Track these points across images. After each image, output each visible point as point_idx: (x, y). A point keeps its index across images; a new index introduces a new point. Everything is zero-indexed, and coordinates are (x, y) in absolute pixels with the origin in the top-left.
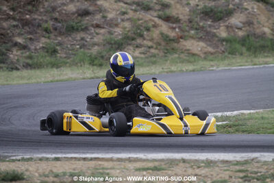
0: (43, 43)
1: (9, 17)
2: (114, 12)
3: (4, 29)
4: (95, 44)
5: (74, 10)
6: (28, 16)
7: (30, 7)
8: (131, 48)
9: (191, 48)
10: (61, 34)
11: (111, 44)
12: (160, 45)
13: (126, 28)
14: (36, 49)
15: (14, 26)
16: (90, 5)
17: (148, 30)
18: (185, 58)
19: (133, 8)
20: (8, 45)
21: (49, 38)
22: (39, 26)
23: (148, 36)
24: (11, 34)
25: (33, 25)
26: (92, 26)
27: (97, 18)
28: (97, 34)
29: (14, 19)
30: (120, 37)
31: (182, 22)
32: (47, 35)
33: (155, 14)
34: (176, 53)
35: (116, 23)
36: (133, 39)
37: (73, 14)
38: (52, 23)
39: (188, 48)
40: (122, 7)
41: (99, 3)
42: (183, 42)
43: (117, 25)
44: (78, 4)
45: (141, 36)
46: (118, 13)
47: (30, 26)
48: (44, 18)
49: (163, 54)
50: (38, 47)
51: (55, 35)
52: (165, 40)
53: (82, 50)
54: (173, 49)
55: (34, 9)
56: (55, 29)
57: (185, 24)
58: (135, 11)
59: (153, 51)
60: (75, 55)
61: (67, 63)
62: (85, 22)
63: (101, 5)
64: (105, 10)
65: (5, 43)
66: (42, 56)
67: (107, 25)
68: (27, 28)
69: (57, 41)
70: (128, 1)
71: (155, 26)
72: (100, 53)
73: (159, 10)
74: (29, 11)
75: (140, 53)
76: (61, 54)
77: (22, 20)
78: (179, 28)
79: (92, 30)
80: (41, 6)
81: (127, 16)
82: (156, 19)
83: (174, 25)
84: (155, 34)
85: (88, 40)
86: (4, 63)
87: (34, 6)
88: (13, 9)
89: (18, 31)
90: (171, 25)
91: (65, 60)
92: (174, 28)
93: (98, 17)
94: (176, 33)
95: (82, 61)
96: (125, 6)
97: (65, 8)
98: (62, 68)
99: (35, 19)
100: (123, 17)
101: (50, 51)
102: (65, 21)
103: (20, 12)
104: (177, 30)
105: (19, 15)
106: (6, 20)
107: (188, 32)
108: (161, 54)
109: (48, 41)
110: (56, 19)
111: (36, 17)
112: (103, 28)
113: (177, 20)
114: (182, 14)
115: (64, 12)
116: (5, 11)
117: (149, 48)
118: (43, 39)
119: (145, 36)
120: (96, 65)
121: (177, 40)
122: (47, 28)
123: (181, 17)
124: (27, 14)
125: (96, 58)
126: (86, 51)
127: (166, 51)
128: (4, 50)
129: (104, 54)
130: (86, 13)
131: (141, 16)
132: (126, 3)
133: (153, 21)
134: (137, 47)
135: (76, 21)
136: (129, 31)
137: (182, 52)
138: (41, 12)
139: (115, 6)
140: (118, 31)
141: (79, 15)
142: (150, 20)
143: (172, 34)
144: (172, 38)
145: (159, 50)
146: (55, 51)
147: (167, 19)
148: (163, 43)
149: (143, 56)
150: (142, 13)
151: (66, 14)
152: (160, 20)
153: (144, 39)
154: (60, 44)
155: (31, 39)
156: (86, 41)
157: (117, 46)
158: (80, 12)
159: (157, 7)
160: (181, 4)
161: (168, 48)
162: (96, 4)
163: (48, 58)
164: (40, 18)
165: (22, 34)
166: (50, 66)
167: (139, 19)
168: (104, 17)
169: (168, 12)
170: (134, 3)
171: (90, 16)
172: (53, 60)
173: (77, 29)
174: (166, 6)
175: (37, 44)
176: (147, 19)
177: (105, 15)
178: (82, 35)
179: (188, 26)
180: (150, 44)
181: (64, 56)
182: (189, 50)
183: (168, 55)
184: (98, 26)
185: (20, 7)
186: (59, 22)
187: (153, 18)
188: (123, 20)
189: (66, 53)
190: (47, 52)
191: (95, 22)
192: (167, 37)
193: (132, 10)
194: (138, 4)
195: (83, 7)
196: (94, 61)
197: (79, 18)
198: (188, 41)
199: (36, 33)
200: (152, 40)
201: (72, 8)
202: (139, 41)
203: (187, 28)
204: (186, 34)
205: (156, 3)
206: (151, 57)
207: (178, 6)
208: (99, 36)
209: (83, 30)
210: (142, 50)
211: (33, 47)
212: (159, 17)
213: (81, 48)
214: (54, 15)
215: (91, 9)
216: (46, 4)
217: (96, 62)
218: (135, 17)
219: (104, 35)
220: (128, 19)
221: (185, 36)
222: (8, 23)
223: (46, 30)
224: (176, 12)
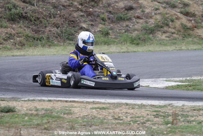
0: (100, 28)
1: (78, 10)
2: (150, 8)
3: (74, 18)
4: (135, 30)
5: (123, 6)
6: (91, 9)
7: (93, 3)
8: (160, 33)
9: (202, 34)
10: (113, 22)
11: (146, 30)
12: (180, 31)
13: (157, 19)
14: (95, 32)
15: (81, 16)
16: (134, 3)
17: (172, 21)
18: (197, 41)
19: (164, 6)
20: (76, 28)
21: (104, 24)
22: (98, 16)
23: (172, 25)
24: (78, 21)
25: (94, 16)
26: (134, 17)
27: (138, 12)
28: (138, 23)
29: (82, 11)
30: (153, 25)
31: (197, 16)
32: (103, 23)
33: (179, 10)
34: (191, 37)
35: (150, 15)
36: (162, 27)
37: (122, 9)
38: (107, 14)
39: (199, 34)
40: (156, 5)
41: (140, 2)
42: (196, 30)
43: (151, 17)
44: (126, 2)
45: (167, 25)
46: (153, 8)
47: (92, 16)
48: (102, 11)
49: (182, 38)
50: (96, 31)
51: (109, 23)
52: (184, 28)
53: (126, 33)
54: (189, 35)
55: (96, 5)
56: (109, 19)
57: (199, 18)
58: (165, 8)
59: (175, 35)
60: (121, 36)
61: (115, 42)
62: (131, 14)
63: (142, 3)
64: (144, 7)
65: (74, 27)
66: (99, 37)
67: (144, 17)
68: (90, 17)
69: (109, 27)
70: (161, 1)
71: (178, 19)
72: (138, 36)
73: (182, 8)
74: (92, 6)
75: (166, 37)
76: (112, 36)
77: (87, 12)
78: (195, 20)
79: (134, 20)
80: (101, 3)
81: (158, 11)
82: (179, 14)
83: (191, 19)
84: (177, 24)
85: (131, 26)
86: (72, 40)
87: (96, 2)
88: (81, 4)
89: (83, 19)
90: (189, 18)
91: (114, 39)
92: (191, 21)
93: (139, 11)
94: (192, 24)
95: (125, 41)
96: (158, 4)
97: (117, 4)
98: (112, 45)
99: (96, 12)
100: (156, 12)
101: (104, 33)
102: (116, 13)
103: (86, 6)
104: (193, 22)
105: (85, 8)
106: (76, 11)
107: (201, 23)
108: (181, 38)
109: (104, 26)
110: (110, 12)
111: (97, 10)
112: (142, 19)
113: (194, 15)
114: (197, 11)
115: (116, 7)
116: (76, 5)
117: (173, 33)
118: (100, 25)
119: (170, 25)
120: (135, 44)
121: (192, 29)
122: (103, 18)
123: (196, 13)
124: (91, 8)
125: (135, 39)
126: (129, 34)
127: (184, 36)
128: (73, 32)
129: (140, 37)
130: (130, 8)
131: (168, 12)
132: (159, 2)
133: (177, 15)
134: (164, 32)
135: (123, 13)
136: (159, 21)
137: (195, 37)
138: (100, 7)
139: (151, 4)
140: (152, 21)
141: (126, 10)
142: (175, 14)
143: (189, 25)
144: (189, 27)
145: (179, 35)
146: (107, 34)
147: (187, 14)
148: (182, 31)
149: (167, 39)
150: (170, 9)
151: (117, 9)
152: (182, 15)
153: (169, 27)
154: (111, 29)
155: (92, 25)
156: (130, 28)
157: (150, 31)
158: (127, 8)
159: (180, 6)
160: (197, 4)
161: (186, 34)
162: (138, 3)
163: (102, 38)
164: (99, 11)
165: (86, 21)
166: (103, 44)
167: (167, 14)
168: (143, 11)
169: (187, 9)
170: (164, 2)
171: (133, 11)
172: (106, 39)
173: (124, 19)
174: (186, 5)
175: (96, 28)
176: (172, 14)
177: (144, 10)
178: (127, 23)
179: (201, 19)
180: (173, 31)
181: (114, 37)
182: (200, 36)
183: (185, 38)
184: (138, 17)
185: (86, 3)
186: (112, 14)
187: (177, 13)
188: (156, 14)
189: (115, 35)
190: (102, 34)
191: (136, 14)
192: (185, 26)
193: (162, 7)
194: (167, 3)
195: (129, 4)
196: (133, 41)
197: (126, 11)
198: (200, 29)
199: (96, 21)
200: (175, 28)
201: (121, 5)
202: (166, 28)
203: (200, 21)
204: (199, 24)
205: (180, 3)
206: (173, 39)
207: (195, 5)
208: (139, 24)
209: (127, 20)
210: (167, 34)
211: (93, 31)
212: (181, 13)
213: (125, 32)
214: (109, 9)
215: (134, 5)
216: (104, 1)
217: (135, 42)
218: (165, 12)
219: (142, 24)
220: (159, 14)
221: (198, 26)
222: (77, 13)
223: (103, 19)
224: (193, 9)
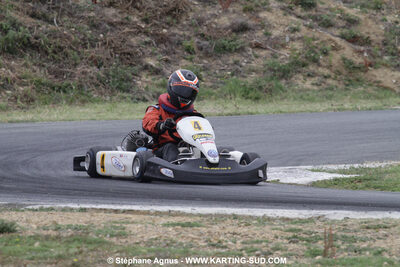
1: (140, 31)
2: (281, 28)
3: (132, 47)
4: (252, 71)
5: (228, 24)
6: (165, 31)
7: (169, 19)
8: (301, 77)
9: (382, 79)
10: (207, 55)
11: (273, 70)
12: (340, 74)
13: (296, 50)
15: (146, 43)
16: (250, 18)
17: (325, 53)
18: (373, 92)
19: (308, 23)
20: (136, 68)
21: (191, 60)
22: (180, 43)
23: (325, 61)
24: (140, 54)
25: (171, 43)
26: (251, 45)
27: (258, 36)
28: (257, 57)
29: (146, 33)
30: (287, 62)
31: (373, 44)
32: (189, 56)
33: (338, 32)
34: (361, 85)
35: (282, 42)
36: (304, 65)
37: (226, 29)
38: (197, 40)
39: (378, 79)
40: (293, 22)
41: (261, 15)
42: (372, 71)
43: (283, 46)
44: (233, 16)
45: (315, 61)
46: (287, 28)
47: (167, 43)
48: (187, 33)
49: (344, 86)
51: (200, 57)
52: (347, 67)
53: (234, 77)
54: (358, 80)
55: (175, 21)
56: (201, 49)
57: (377, 47)
58: (311, 27)
59: (330, 81)
60: (224, 83)
61: (212, 94)
62: (242, 40)
63: (265, 19)
64: (270, 26)
65: (131, 65)
67: (270, 45)
68: (163, 46)
69: (201, 65)
70: (302, 14)
71: (336, 48)
72: (258, 83)
73: (344, 27)
74: (167, 24)
75: (313, 84)
76: (206, 83)
77: (157, 35)
78: (369, 51)
79: (250, 51)
80: (184, 18)
81: (298, 34)
82: (338, 40)
83: (362, 48)
84: (335, 58)
85: (244, 64)
86: (128, 91)
87: (174, 17)
88: (146, 21)
89: (150, 50)
90: (357, 47)
91: (210, 90)
92: (362, 52)
93: (260, 33)
94: (364, 58)
95: (233, 92)
96: (297, 20)
97: (216, 20)
98: (205, 101)
99: (174, 35)
100: (293, 35)
102: (215, 38)
103: (155, 24)
104: (365, 54)
105: (153, 28)
106: (136, 34)
107: (381, 57)
108: (341, 86)
109: (189, 64)
110: (203, 35)
111: (176, 31)
112: (265, 49)
113: (367, 42)
114: (374, 33)
115: (214, 26)
116: (136, 22)
117: (325, 77)
118: (183, 61)
119: (321, 62)
120: (251, 98)
121: (364, 68)
122: (189, 47)
123: (373, 37)
124: (164, 28)
125: (252, 89)
126: (240, 79)
127: (348, 83)
128: (130, 75)
129: (262, 84)
130: (243, 28)
131: (317, 35)
132: (299, 17)
133: (334, 41)
134: (309, 75)
135: (229, 38)
136: (299, 54)
137: (370, 85)
138: (183, 26)
139: (284, 20)
140: (285, 53)
141: (234, 31)
142: (330, 40)
143: (358, 60)
144: (357, 65)
145: (339, 81)
147: (353, 39)
148: (344, 72)
149: (315, 88)
150: (320, 30)
151: (216, 29)
152: (343, 41)
153: (319, 65)
154: (205, 69)
155: (167, 61)
156: (241, 66)
157: (281, 74)
158: (235, 27)
159: (341, 23)
160: (374, 20)
161: (351, 78)
162: (258, 17)
164: (182, 33)
165: (156, 54)
167: (314, 39)
168: (267, 34)
169: (355, 30)
170: (309, 16)
171: (248, 33)
173: (230, 50)
174: (352, 21)
175: (175, 67)
176: (325, 39)
177: (270, 31)
178: (236, 57)
179: (381, 50)
180: (327, 72)
181: (210, 84)
182: (379, 82)
183: (351, 87)
184: (258, 46)
185: (155, 18)
186: (207, 40)
187: (334, 38)
188: (292, 39)
189: (212, 81)
191: (254, 40)
192: (351, 63)
193: (305, 26)
194: (315, 19)
195: (240, 20)
196: (248, 93)
197: (234, 35)
198: (380, 70)
199: (175, 53)
200: (330, 67)
201: (225, 21)
202: (312, 68)
203: (379, 53)
204: (378, 60)
205: (340, 18)
206: (326, 89)
207: (370, 22)
208: (259, 60)
209: (237, 51)
210: (315, 80)
211: (169, 72)
212: (342, 37)
213: (232, 75)
214: (200, 29)
215: (251, 23)
216: (191, 15)
217: (251, 94)
218: (309, 36)
219: (265, 58)
220: (299, 38)
221: (375, 63)
222: (138, 38)
223: (189, 50)
224: (367, 30)
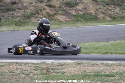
2: (27, 3)
4: (18, 16)
5: (10, 2)
8: (33, 18)
10: (3, 12)
11: (25, 16)
12: (46, 17)
13: (31, 10)
17: (41, 11)
18: (57, 23)
26: (17, 8)
27: (19, 5)
28: (19, 12)
30: (29, 14)
31: (56, 7)
33: (45, 4)
34: (53, 21)
35: (27, 7)
36: (34, 15)
37: (9, 3)
39: (58, 19)
40: (30, 1)
42: (56, 16)
45: (38, 13)
46: (29, 3)
51: (1, 12)
52: (48, 15)
54: (52, 19)
56: (1, 10)
57: (57, 9)
58: (36, 2)
60: (9, 21)
61: (5, 24)
62: (14, 7)
64: (23, 2)
67: (23, 8)
69: (1, 15)
71: (44, 9)
73: (47, 2)
75: (37, 21)
78: (55, 10)
79: (17, 10)
81: (32, 5)
84: (44, 12)
85: (15, 14)
90: (51, 9)
91: (4, 23)
92: (53, 10)
93: (20, 5)
94: (53, 12)
95: (12, 23)
97: (6, 1)
98: (3, 26)
100: (30, 5)
102: (5, 6)
107: (59, 12)
110: (1, 5)
112: (22, 10)
113: (54, 7)
119: (40, 13)
120: (18, 25)
121: (53, 15)
123: (56, 5)
125: (18, 22)
126: (14, 19)
129: (21, 21)
130: (14, 3)
131: (38, 5)
133: (44, 7)
134: (36, 18)
135: (10, 6)
136: (33, 11)
137: (55, 20)
139: (27, 0)
140: (28, 11)
141: (12, 4)
144: (51, 14)
146: (0, 19)
147: (50, 6)
150: (39, 3)
151: (6, 3)
152: (47, 6)
153: (39, 15)
154: (3, 16)
156: (14, 15)
157: (27, 17)
158: (12, 3)
161: (49, 18)
169: (50, 3)
171: (16, 4)
173: (10, 10)
174: (49, 1)
176: (41, 6)
177: (23, 4)
178: (12, 12)
179: (59, 9)
180: (42, 17)
181: (4, 21)
184: (19, 9)
186: (3, 7)
193: (34, 2)
195: (14, 1)
196: (17, 24)
197: (12, 5)
198: (58, 16)
200: (43, 15)
201: (8, 1)
202: (37, 15)
209: (13, 10)
210: (38, 19)
213: (12, 18)
215: (17, 1)
217: (18, 24)
218: (36, 5)
219: (22, 12)
221: (57, 14)
224: (54, 3)
